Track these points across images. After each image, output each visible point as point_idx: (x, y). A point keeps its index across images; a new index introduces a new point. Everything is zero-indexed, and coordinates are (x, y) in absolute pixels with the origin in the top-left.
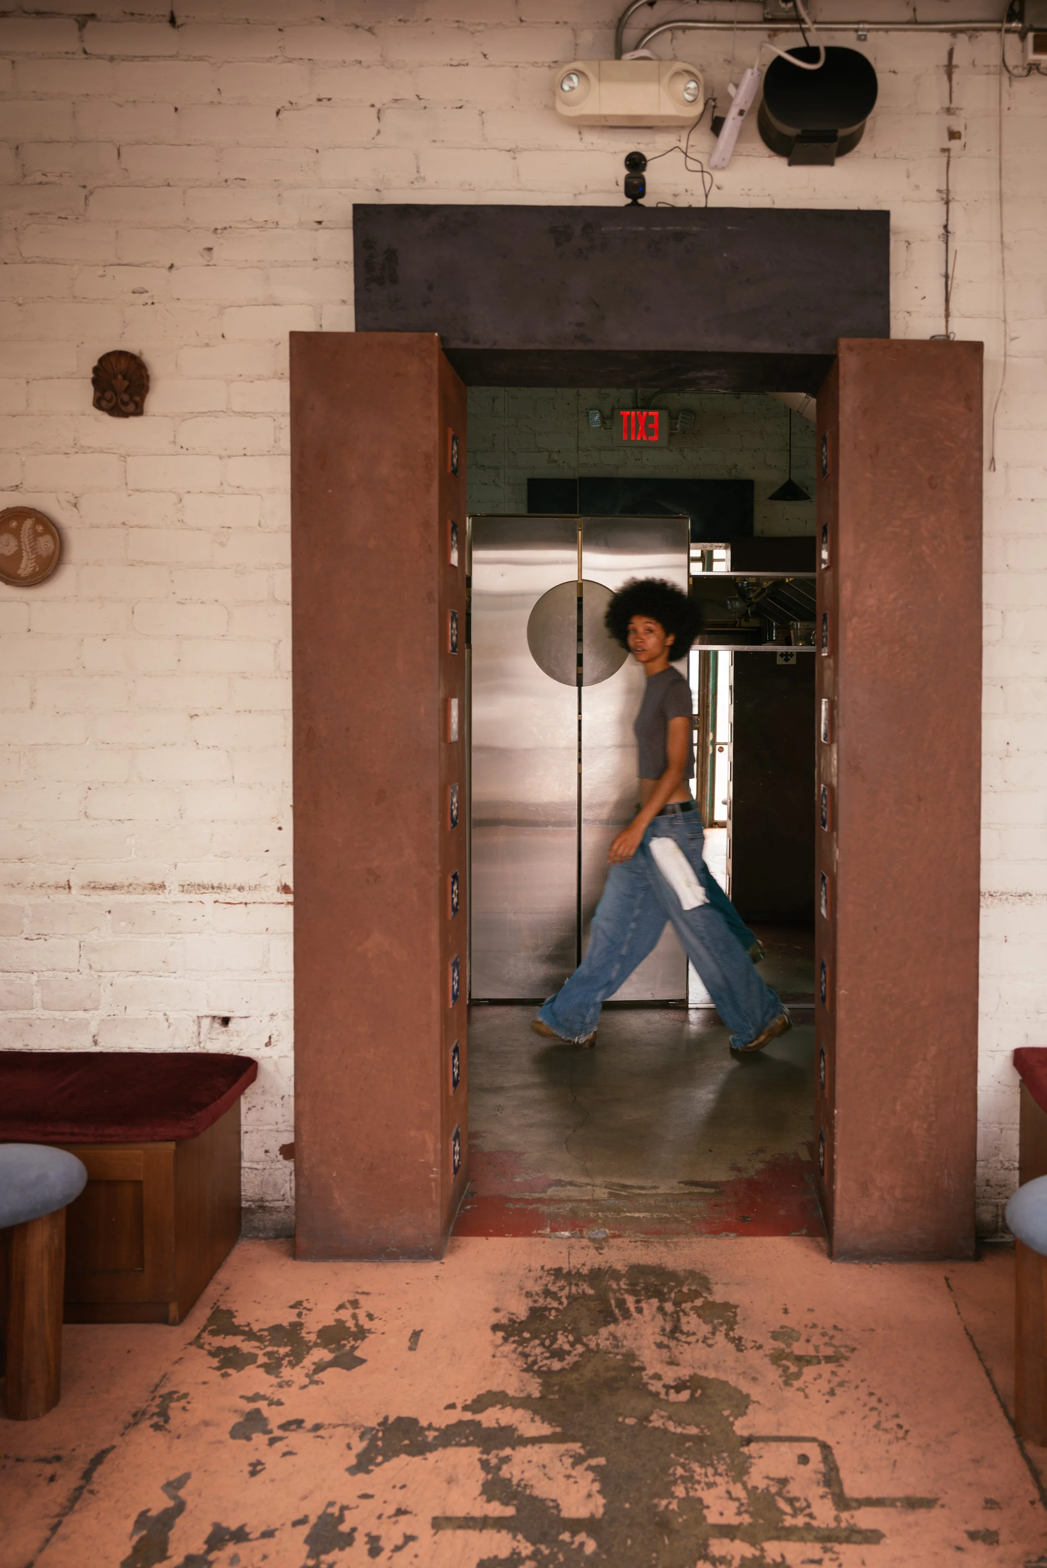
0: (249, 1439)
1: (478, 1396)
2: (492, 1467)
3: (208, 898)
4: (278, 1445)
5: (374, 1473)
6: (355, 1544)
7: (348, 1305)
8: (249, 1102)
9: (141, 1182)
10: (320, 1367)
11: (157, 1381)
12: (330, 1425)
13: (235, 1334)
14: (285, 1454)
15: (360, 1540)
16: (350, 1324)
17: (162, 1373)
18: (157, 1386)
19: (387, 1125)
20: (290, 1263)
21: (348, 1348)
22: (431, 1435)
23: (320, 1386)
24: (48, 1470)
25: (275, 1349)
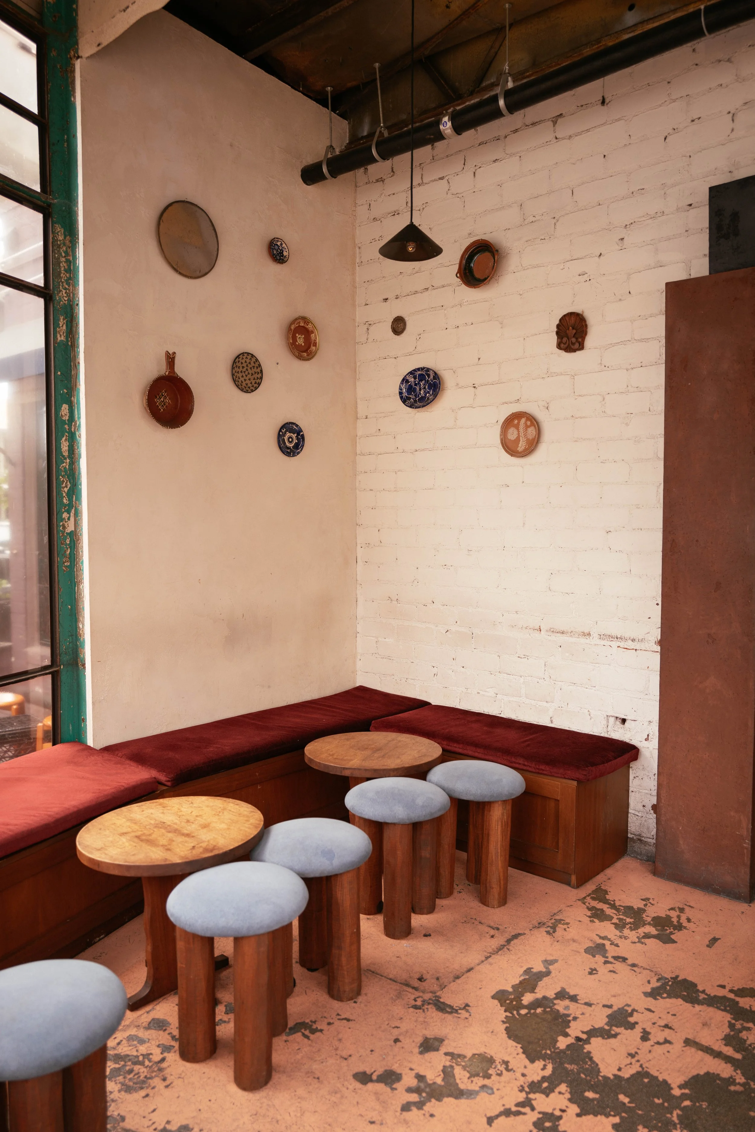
0: (594, 956)
1: (743, 988)
2: (736, 1029)
3: (615, 644)
4: (609, 965)
5: (659, 1001)
6: (635, 1030)
7: (677, 910)
8: (635, 773)
9: (558, 800)
10: (647, 936)
11: (556, 911)
12: (642, 967)
13: (604, 903)
14: (611, 971)
15: (638, 1030)
16: (675, 920)
17: (559, 909)
18: (555, 914)
19: (715, 804)
20: (651, 877)
21: (668, 932)
22: (702, 996)
23: (643, 945)
24: (492, 932)
25: (625, 918)
